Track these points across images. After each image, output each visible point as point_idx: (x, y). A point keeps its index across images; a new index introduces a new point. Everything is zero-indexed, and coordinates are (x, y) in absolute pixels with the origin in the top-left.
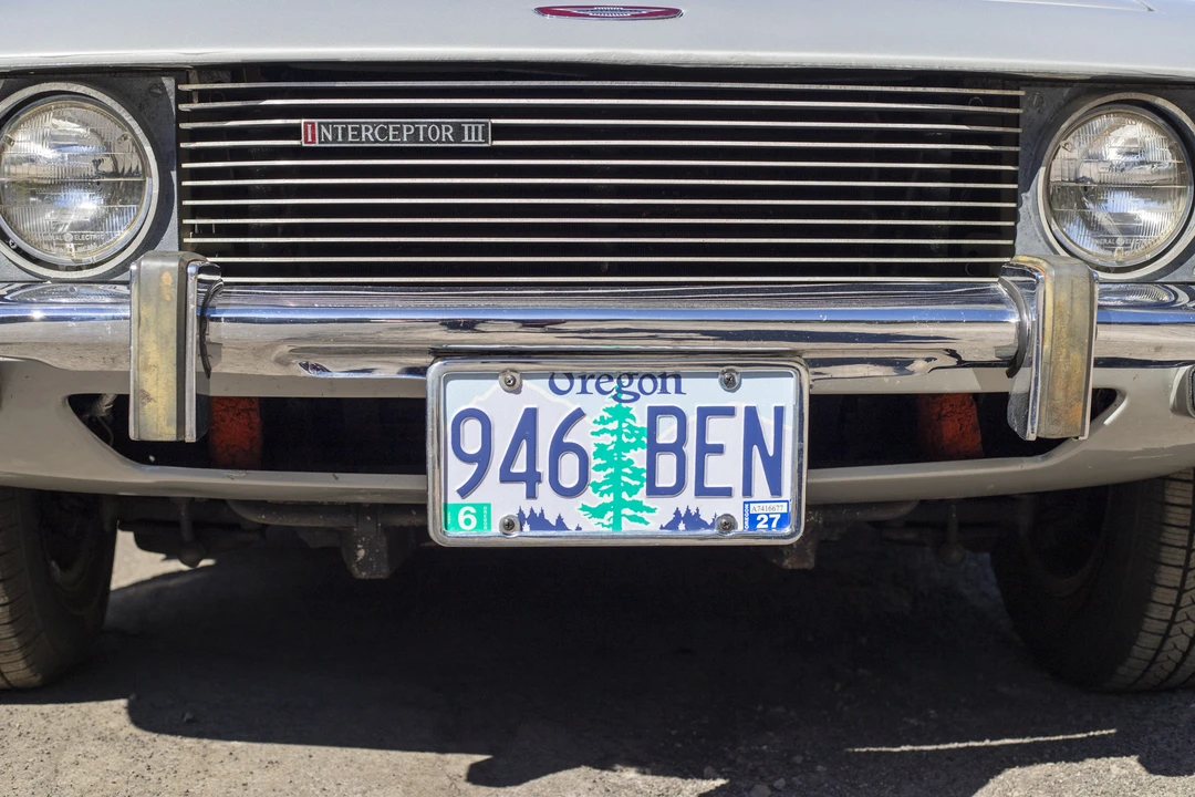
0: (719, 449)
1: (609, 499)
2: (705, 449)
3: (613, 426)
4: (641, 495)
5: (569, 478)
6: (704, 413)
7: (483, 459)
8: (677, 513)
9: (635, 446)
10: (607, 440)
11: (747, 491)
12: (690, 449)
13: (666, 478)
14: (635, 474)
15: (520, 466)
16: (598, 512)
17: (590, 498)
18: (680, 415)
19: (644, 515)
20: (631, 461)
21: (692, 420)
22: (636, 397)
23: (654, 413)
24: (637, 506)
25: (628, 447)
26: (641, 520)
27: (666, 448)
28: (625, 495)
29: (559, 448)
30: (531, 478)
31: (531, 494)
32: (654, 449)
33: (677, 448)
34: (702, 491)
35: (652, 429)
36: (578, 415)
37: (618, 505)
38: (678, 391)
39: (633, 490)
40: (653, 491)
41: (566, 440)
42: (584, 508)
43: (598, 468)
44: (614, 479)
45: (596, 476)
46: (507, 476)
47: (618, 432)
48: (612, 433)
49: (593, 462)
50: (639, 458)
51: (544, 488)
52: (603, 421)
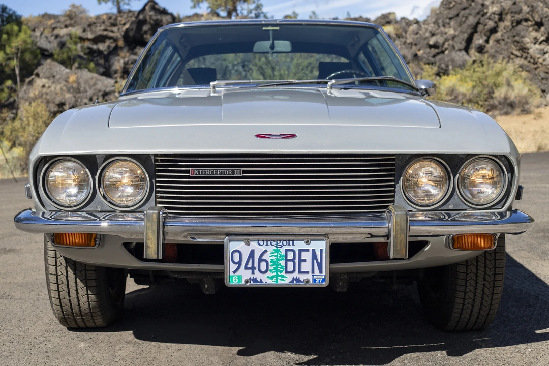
0: (305, 261)
1: (274, 274)
2: (301, 261)
3: (275, 254)
4: (283, 273)
5: (263, 268)
6: (300, 251)
7: (240, 263)
8: (293, 278)
9: (281, 260)
10: (274, 258)
11: (313, 272)
12: (297, 261)
13: (290, 268)
14: (282, 267)
15: (250, 265)
16: (272, 278)
17: (269, 274)
18: (294, 252)
19: (284, 279)
20: (280, 264)
21: (297, 253)
22: (282, 246)
23: (287, 251)
24: (282, 276)
25: (280, 260)
26: (283, 280)
27: (290, 260)
28: (279, 273)
29: (260, 260)
30: (253, 269)
31: (253, 273)
32: (287, 261)
33: (293, 260)
34: (300, 272)
35: (286, 255)
36: (266, 251)
37: (277, 276)
38: (293, 245)
39: (281, 272)
40: (287, 272)
41: (262, 258)
42: (268, 277)
43: (271, 266)
44: (276, 269)
45: (271, 268)
46: (246, 268)
47: (277, 256)
48: (275, 256)
49: (270, 264)
50: (282, 263)
51: (256, 271)
52: (272, 253)
